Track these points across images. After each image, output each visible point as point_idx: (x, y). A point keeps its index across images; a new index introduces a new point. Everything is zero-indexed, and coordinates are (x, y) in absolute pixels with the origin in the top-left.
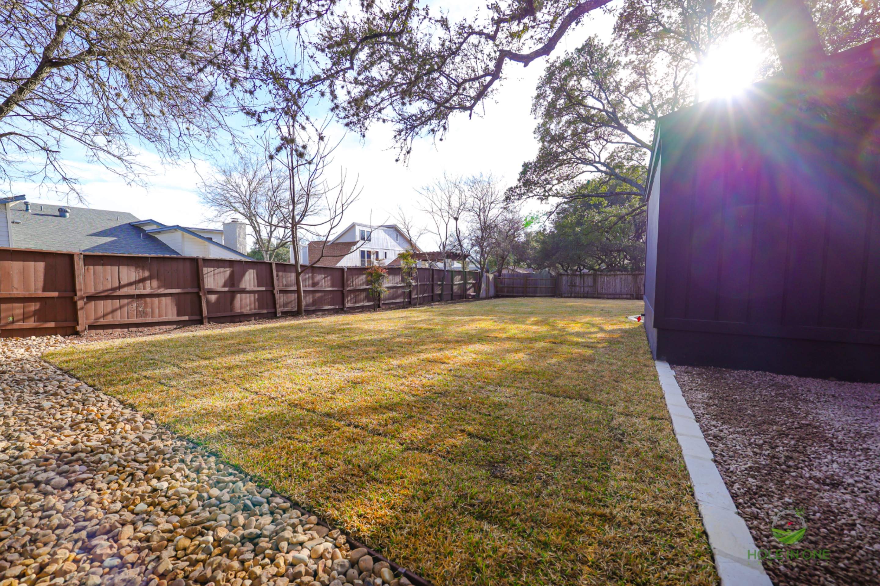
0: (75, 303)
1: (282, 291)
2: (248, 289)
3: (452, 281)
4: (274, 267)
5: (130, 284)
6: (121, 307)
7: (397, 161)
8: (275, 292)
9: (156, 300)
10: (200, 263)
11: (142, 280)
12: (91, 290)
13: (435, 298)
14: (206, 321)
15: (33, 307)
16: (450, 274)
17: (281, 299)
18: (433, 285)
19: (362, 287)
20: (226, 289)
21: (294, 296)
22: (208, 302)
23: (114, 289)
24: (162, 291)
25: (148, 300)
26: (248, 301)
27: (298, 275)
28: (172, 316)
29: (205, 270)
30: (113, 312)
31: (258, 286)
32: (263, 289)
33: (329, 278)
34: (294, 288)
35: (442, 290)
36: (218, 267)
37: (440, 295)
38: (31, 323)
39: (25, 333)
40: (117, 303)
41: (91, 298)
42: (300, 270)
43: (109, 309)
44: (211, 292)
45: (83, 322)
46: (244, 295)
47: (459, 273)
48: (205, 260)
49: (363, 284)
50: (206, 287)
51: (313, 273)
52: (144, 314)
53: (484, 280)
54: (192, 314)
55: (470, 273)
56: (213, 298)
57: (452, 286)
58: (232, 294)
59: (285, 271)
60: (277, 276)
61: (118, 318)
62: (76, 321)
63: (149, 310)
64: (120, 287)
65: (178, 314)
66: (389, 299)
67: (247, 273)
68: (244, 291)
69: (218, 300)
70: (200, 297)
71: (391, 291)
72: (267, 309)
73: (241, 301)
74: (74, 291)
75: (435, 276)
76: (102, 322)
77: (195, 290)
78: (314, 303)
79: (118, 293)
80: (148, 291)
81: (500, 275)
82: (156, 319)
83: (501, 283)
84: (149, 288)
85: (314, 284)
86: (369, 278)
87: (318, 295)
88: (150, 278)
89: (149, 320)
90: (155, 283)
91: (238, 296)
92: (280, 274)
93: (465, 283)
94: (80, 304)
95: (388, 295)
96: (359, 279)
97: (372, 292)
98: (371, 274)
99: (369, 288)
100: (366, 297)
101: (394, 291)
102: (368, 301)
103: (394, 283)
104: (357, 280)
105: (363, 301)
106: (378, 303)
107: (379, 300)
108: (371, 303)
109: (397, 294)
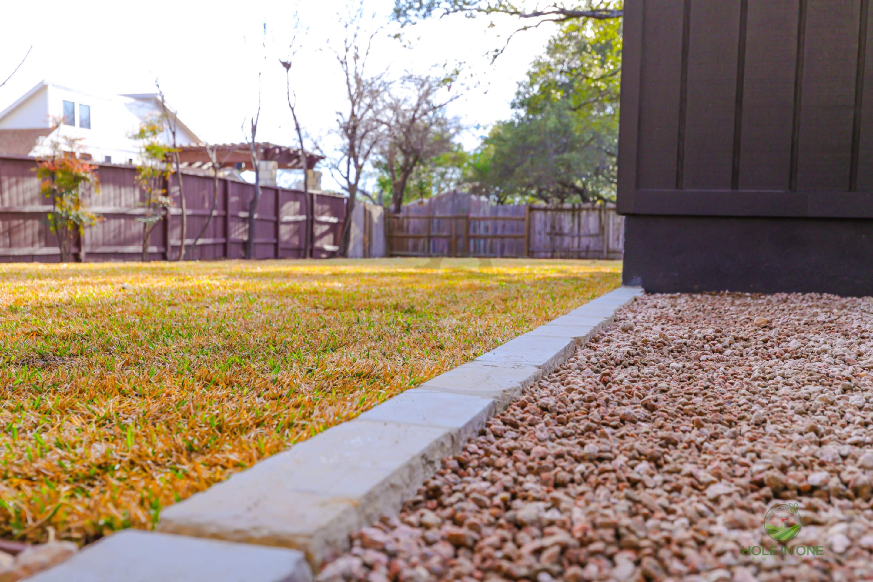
3: (277, 212)
13: (232, 249)
16: (271, 197)
18: (225, 218)
19: (28, 209)
35: (250, 232)
37: (245, 245)
47: (294, 194)
49: (32, 201)
53: (357, 216)
55: (324, 198)
57: (277, 224)
66: (109, 244)
71: (113, 224)
75: (233, 199)
81: (398, 210)
83: (401, 228)
86: (48, 184)
93: (311, 222)
95: (104, 233)
96: (21, 187)
97: (55, 220)
98: (51, 174)
99: (48, 212)
100: (40, 233)
101: (120, 226)
102: (47, 245)
103: (120, 205)
104: (14, 189)
105: (32, 244)
106: (74, 250)
107: (78, 243)
108: (55, 250)
109: (128, 234)
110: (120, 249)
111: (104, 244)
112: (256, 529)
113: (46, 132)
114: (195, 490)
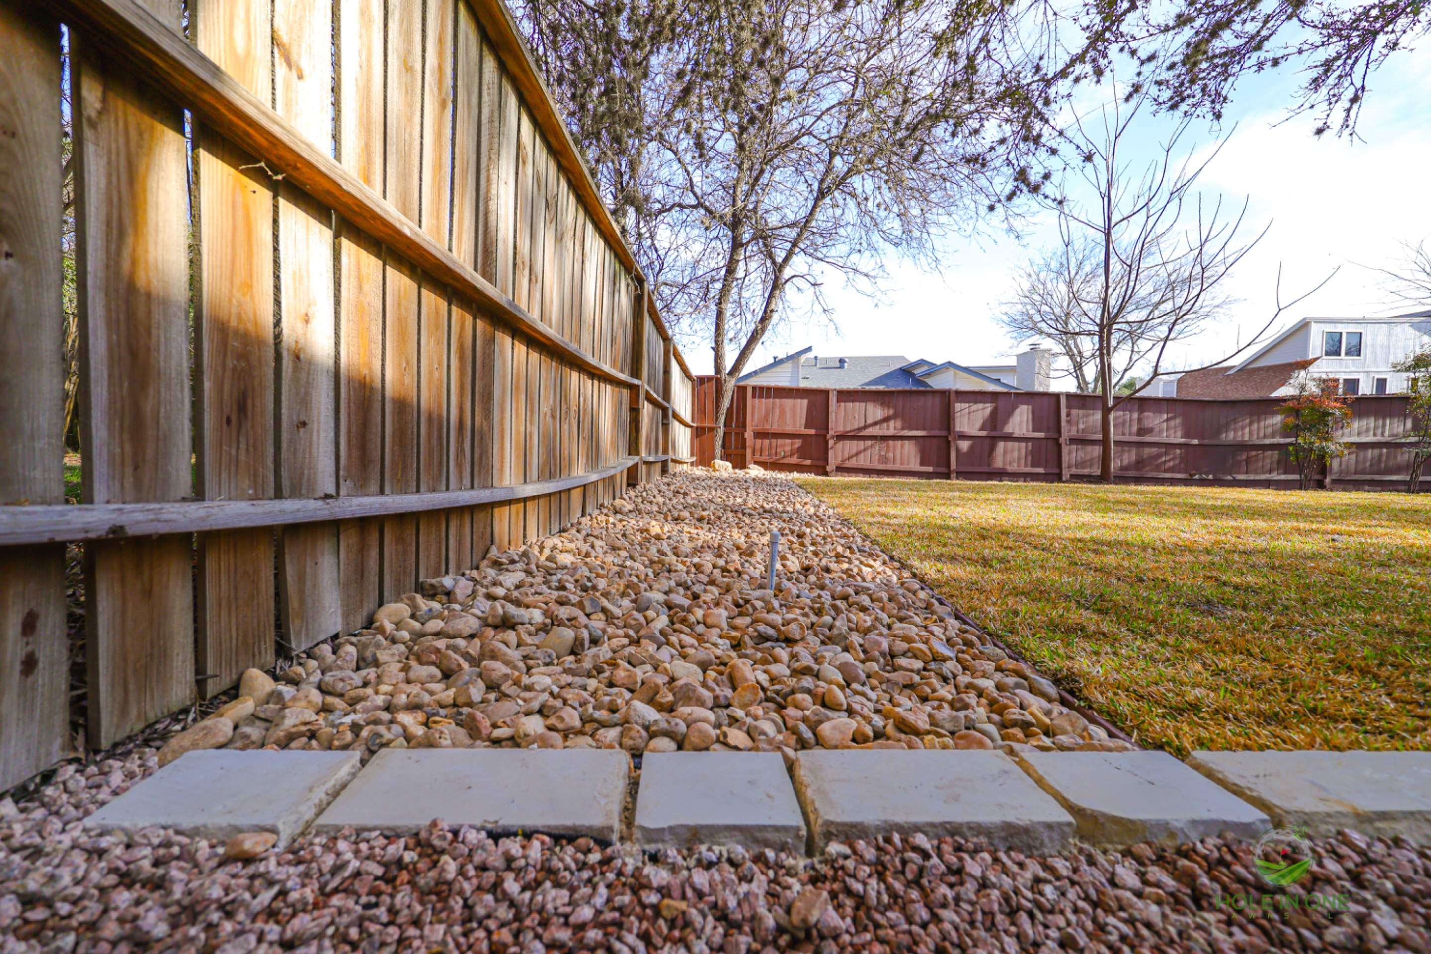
0: (827, 442)
1: (1073, 441)
2: (1017, 434)
4: (1063, 401)
5: (875, 424)
6: (865, 450)
7: (1319, 131)
8: (1062, 440)
9: (899, 443)
10: (953, 397)
11: (886, 420)
12: (841, 429)
14: (954, 475)
15: (798, 443)
17: (1070, 455)
19: (1268, 441)
20: (984, 433)
21: (1096, 451)
22: (958, 450)
23: (860, 429)
24: (906, 433)
25: (891, 443)
26: (1016, 454)
27: (1106, 412)
28: (914, 465)
29: (958, 406)
30: (857, 454)
31: (1034, 431)
32: (1041, 435)
33: (1178, 421)
34: (1099, 436)
36: (976, 403)
38: (795, 460)
39: (790, 468)
40: (861, 444)
41: (841, 437)
42: (1110, 403)
43: (854, 451)
44: (963, 437)
45: (833, 462)
46: (1010, 444)
48: (958, 393)
49: (1273, 435)
50: (958, 429)
51: (1141, 410)
52: (885, 460)
54: (938, 465)
56: (965, 445)
58: (993, 440)
59: (1083, 407)
60: (1068, 415)
61: (862, 461)
62: (826, 460)
63: (891, 455)
64: (866, 427)
65: (922, 464)
67: (1018, 411)
68: (1009, 438)
69: (971, 448)
70: (948, 443)
71: (1372, 453)
72: (1045, 467)
73: (1005, 452)
74: (827, 429)
76: (848, 464)
77: (944, 433)
78: (1140, 463)
79: (863, 433)
80: (891, 432)
82: (897, 466)
84: (891, 429)
85: (1141, 432)
86: (1292, 420)
87: (1148, 451)
88: (894, 417)
89: (890, 466)
90: (899, 424)
91: (1001, 445)
92: (1074, 412)
94: (831, 443)
95: (1357, 462)
96: (1262, 424)
97: (1297, 451)
98: (1296, 413)
99: (1290, 444)
100: (1279, 462)
101: (1381, 455)
102: (1285, 473)
103: (1383, 434)
104: (1255, 426)
105: (1270, 472)
106: (1317, 477)
107: (1323, 470)
108: (1296, 477)
109: (1391, 462)
110: (1377, 477)
111: (1356, 473)
112: (1250, 789)
113: (1305, 365)
114: (1246, 747)
